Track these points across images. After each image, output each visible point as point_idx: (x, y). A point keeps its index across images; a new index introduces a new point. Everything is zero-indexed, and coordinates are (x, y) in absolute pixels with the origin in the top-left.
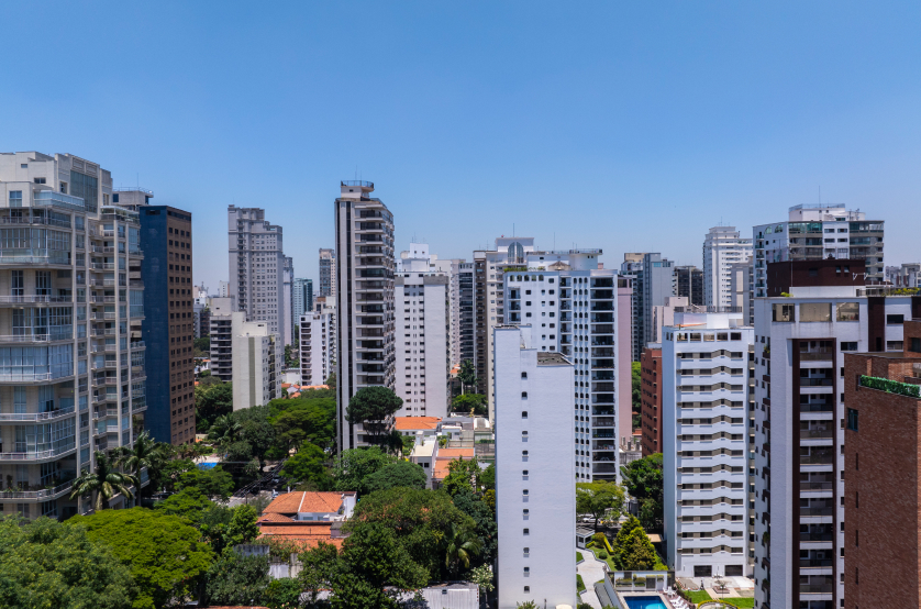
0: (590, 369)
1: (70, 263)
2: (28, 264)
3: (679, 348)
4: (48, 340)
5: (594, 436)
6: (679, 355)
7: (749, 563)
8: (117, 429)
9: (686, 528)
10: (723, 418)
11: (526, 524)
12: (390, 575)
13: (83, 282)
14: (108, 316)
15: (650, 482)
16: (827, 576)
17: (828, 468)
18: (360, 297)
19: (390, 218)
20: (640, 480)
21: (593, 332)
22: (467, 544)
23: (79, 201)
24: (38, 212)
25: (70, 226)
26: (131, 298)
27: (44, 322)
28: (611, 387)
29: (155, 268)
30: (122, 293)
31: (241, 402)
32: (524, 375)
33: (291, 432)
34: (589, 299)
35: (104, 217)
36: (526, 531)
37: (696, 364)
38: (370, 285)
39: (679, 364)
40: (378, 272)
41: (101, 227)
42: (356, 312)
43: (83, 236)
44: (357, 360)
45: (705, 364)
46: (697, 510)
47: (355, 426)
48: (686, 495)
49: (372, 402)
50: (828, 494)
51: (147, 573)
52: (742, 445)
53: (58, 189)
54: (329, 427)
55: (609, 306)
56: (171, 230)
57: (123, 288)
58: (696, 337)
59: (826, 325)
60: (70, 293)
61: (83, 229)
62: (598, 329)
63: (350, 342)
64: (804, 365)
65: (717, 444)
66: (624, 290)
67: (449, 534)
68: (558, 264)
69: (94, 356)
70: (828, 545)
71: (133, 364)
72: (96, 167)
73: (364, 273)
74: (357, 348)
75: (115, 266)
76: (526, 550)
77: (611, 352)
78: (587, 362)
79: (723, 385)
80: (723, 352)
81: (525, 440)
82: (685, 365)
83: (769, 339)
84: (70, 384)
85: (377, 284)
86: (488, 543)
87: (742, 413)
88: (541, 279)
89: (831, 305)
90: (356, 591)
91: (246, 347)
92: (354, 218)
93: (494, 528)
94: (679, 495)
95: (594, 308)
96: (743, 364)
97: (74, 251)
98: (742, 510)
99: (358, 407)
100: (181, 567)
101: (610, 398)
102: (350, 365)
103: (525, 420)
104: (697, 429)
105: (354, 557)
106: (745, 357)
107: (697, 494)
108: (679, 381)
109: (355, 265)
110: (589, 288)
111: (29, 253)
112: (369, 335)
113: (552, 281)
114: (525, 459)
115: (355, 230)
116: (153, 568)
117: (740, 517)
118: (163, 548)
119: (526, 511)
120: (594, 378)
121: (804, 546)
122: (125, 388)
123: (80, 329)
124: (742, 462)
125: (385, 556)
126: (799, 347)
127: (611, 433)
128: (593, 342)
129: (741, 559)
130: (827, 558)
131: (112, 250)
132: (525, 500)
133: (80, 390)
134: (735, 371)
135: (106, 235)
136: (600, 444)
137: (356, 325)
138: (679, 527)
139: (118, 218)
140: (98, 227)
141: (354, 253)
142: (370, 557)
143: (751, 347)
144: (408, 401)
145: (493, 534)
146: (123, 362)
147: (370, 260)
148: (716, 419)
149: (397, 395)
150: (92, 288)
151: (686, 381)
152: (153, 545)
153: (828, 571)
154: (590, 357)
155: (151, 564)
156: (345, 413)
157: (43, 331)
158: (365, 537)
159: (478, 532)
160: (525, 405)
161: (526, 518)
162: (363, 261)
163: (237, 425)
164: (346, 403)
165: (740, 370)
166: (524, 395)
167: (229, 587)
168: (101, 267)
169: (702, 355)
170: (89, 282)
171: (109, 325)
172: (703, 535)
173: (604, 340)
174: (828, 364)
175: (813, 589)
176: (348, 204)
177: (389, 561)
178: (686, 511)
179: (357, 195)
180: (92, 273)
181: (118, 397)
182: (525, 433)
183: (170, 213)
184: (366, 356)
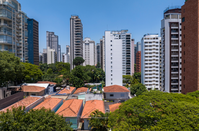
0: (125, 55)
1: (11, 19)
2: (2, 17)
3: (145, 41)
4: (7, 34)
5: (126, 69)
6: (145, 42)
7: (160, 87)
8: (22, 60)
9: (146, 80)
10: (154, 56)
11: (112, 73)
12: (82, 76)
13: (15, 24)
14: (20, 35)
15: (138, 76)
16: (177, 74)
17: (177, 50)
18: (75, 39)
19: (82, 25)
20: (136, 75)
21: (126, 47)
22: (99, 76)
23: (14, 6)
24: (4, 6)
25: (11, 11)
26: (25, 32)
27: (6, 30)
28: (130, 58)
29: (31, 32)
30: (23, 30)
31: (49, 62)
32: (111, 41)
33: (60, 67)
34: (125, 39)
35: (19, 13)
36: (112, 75)
37: (148, 44)
38: (78, 37)
39: (145, 44)
40: (79, 34)
41: (19, 15)
42: (75, 43)
43: (14, 15)
44: (75, 53)
45: (150, 44)
46: (148, 76)
47: (74, 65)
48: (146, 73)
49: (78, 60)
50: (177, 56)
51: (28, 71)
52: (158, 62)
53: (9, 2)
54: (69, 67)
55: (130, 43)
56: (34, 24)
57: (23, 29)
58: (148, 39)
59: (177, 19)
60: (12, 26)
61: (15, 13)
62: (127, 46)
63: (73, 49)
64: (172, 28)
65: (153, 62)
66: (133, 42)
67: (95, 73)
68: (118, 33)
69: (17, 43)
70: (177, 67)
71: (25, 46)
72: (17, 2)
73: (76, 34)
74: (75, 51)
75: (21, 24)
76: (112, 79)
77: (130, 51)
78: (125, 53)
79: (154, 49)
80: (154, 42)
81: (111, 55)
82: (146, 44)
83: (164, 27)
84: (11, 46)
85: (79, 36)
86: (103, 77)
87: (158, 55)
88: (115, 36)
89: (178, 15)
90: (75, 79)
91: (50, 53)
92: (74, 22)
93: (105, 74)
94: (145, 73)
95: (126, 41)
96: (159, 44)
97: (12, 17)
98: (158, 76)
99: (75, 61)
100: (36, 71)
101: (130, 61)
102: (73, 54)
103: (111, 51)
104: (148, 58)
105: (74, 72)
106: (159, 43)
107: (148, 73)
108: (145, 48)
109: (74, 33)
110: (125, 37)
111: (2, 14)
112: (77, 48)
113: (117, 36)
114: (111, 59)
115: (74, 25)
116: (30, 71)
117: (158, 78)
118: (32, 67)
119: (112, 71)
120: (126, 57)
121: (172, 67)
122: (24, 51)
123: (14, 34)
124: (158, 66)
125: (81, 72)
126: (171, 24)
127: (130, 68)
128: (126, 49)
129: (158, 87)
130: (177, 70)
131: (21, 20)
132: (112, 68)
133: (14, 48)
134: (157, 46)
135: (20, 17)
136: (127, 71)
137: (74, 46)
138: (145, 80)
139: (22, 13)
140: (18, 15)
141: (74, 30)
142: (78, 72)
143: (160, 40)
144: (86, 59)
145: (104, 75)
146: (23, 46)
147: (78, 31)
148: (153, 56)
149: (83, 59)
150: (16, 28)
151: (146, 48)
152: (29, 67)
153: (177, 73)
154: (125, 52)
155: (29, 70)
156: (72, 63)
157: (6, 32)
158: (77, 68)
159: (101, 74)
160: (111, 48)
161: (112, 72)
162: (76, 32)
163: (48, 66)
164: (72, 61)
165: (158, 46)
166: (111, 45)
167: (47, 79)
168: (18, 24)
169: (150, 42)
170: (16, 26)
171: (20, 37)
172: (150, 81)
173: (128, 48)
174: (177, 28)
175: (174, 77)
176: (73, 19)
177: (82, 73)
178: (146, 76)
179: (75, 18)
180: (17, 25)
181: (22, 53)
182: (111, 54)
183: (34, 21)
184: (77, 52)
